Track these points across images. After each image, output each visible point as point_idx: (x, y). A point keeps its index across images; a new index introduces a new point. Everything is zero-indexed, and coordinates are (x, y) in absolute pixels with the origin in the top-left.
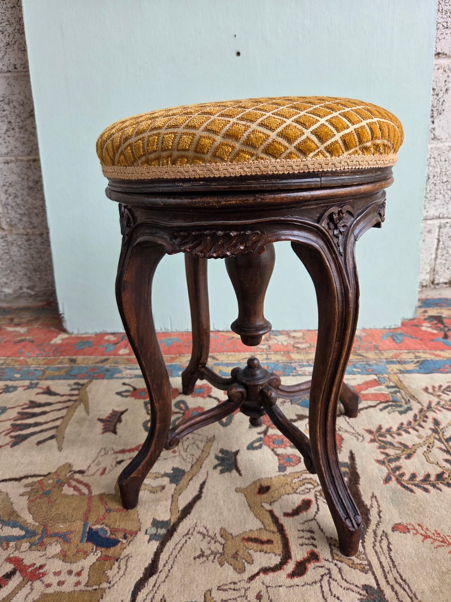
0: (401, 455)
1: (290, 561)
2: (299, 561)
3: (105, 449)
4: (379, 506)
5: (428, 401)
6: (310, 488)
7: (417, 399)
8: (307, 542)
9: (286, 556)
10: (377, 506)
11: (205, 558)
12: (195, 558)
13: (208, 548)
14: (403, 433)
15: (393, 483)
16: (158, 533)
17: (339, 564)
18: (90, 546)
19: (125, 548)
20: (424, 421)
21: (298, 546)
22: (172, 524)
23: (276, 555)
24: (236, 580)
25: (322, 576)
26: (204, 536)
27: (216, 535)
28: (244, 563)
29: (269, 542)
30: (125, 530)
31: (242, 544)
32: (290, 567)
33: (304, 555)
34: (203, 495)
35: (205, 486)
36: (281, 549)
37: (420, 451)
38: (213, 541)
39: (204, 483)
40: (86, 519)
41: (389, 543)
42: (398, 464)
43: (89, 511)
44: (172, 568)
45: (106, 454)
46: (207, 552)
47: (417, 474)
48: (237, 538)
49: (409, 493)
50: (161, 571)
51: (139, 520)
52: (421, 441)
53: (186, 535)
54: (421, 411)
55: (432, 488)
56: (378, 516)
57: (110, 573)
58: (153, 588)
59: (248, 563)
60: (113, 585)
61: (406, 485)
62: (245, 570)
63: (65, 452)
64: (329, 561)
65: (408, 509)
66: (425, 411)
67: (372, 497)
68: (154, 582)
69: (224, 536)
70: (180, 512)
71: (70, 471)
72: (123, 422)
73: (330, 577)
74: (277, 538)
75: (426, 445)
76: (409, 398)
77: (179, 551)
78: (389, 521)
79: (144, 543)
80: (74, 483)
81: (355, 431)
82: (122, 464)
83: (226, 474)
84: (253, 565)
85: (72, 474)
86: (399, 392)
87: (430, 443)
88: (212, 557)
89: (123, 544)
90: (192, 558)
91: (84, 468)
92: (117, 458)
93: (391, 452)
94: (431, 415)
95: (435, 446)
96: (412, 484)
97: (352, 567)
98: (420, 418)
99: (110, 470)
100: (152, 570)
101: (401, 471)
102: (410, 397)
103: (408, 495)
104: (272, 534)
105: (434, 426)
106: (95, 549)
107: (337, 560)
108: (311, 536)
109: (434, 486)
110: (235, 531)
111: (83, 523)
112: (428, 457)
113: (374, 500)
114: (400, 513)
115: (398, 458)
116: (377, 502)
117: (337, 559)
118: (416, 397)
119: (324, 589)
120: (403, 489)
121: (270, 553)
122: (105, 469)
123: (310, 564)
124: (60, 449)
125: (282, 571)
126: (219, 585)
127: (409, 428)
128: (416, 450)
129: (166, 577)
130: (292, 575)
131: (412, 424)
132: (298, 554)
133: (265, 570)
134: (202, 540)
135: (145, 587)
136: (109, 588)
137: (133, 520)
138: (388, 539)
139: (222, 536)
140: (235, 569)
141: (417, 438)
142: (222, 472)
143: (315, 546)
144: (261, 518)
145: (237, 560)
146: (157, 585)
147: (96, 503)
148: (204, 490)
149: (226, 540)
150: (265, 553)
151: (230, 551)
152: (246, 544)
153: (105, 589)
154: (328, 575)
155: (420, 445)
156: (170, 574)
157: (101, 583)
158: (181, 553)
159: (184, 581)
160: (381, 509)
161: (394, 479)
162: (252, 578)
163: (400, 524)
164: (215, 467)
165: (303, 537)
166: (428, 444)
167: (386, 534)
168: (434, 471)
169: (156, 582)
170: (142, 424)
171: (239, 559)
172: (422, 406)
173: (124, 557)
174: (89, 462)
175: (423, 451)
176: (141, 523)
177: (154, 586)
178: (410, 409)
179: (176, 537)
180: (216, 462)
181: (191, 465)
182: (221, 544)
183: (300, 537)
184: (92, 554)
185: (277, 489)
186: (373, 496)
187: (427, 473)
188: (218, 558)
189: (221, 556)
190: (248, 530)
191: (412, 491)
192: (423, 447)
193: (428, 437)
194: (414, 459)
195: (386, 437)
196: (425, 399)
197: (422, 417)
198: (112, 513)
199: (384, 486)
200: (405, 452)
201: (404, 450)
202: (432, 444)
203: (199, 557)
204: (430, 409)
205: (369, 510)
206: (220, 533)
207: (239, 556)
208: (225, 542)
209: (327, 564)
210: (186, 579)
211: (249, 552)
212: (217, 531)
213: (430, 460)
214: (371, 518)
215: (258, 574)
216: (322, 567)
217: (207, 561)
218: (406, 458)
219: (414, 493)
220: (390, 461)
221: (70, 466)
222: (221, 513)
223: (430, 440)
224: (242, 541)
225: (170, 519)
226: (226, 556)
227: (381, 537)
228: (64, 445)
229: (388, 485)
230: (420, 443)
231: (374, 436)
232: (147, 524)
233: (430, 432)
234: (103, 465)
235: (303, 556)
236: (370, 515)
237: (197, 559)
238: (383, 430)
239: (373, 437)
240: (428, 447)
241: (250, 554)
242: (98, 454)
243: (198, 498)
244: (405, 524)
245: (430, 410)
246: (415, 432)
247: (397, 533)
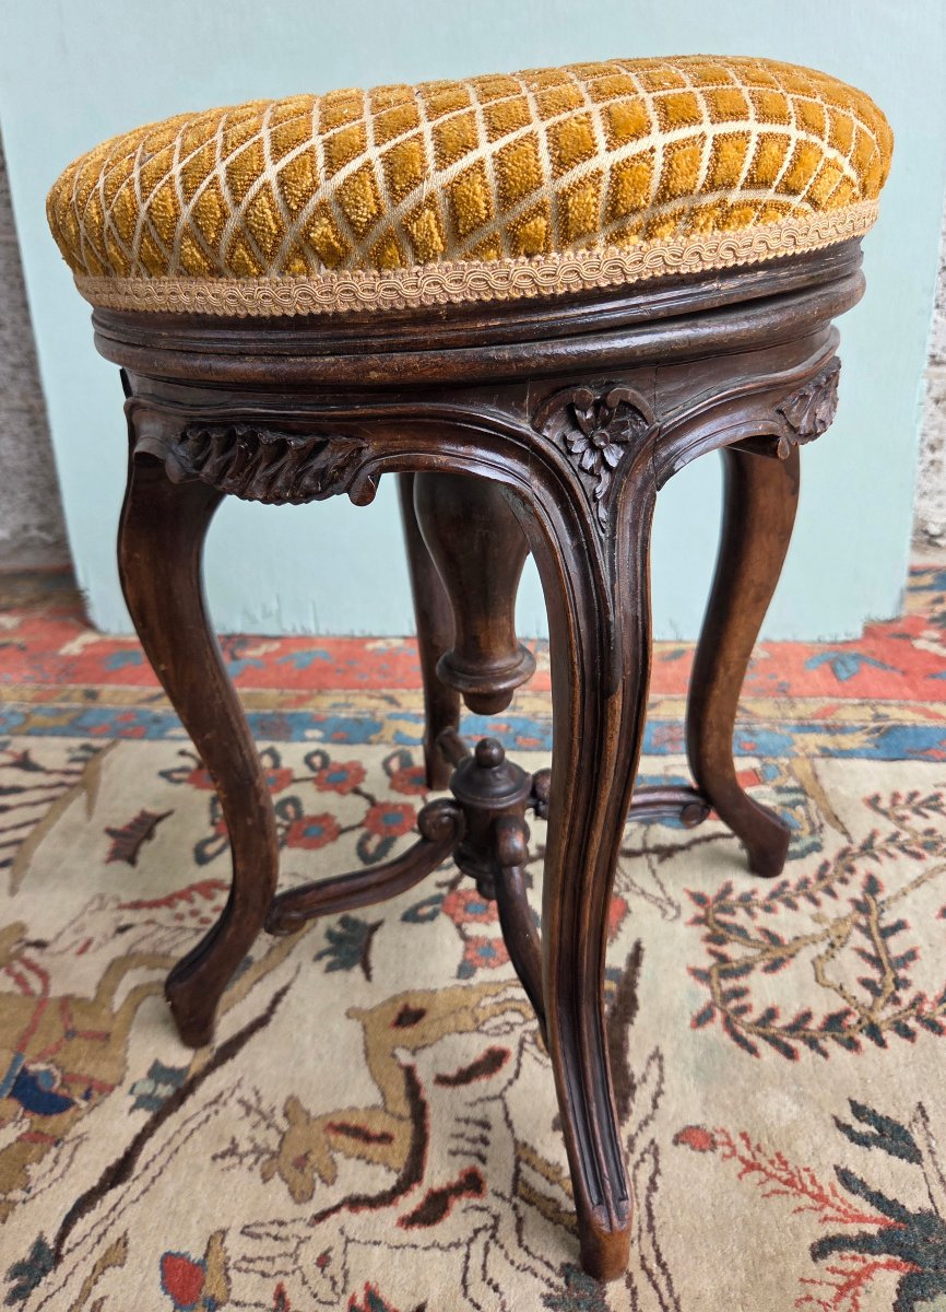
0: (756, 962)
1: (416, 1187)
2: (435, 1188)
3: (102, 897)
4: (662, 1079)
5: (869, 831)
6: (515, 1024)
7: (842, 824)
8: (468, 1147)
9: (412, 1174)
10: (657, 1078)
11: (235, 1160)
12: (214, 1158)
13: (249, 1138)
14: (781, 906)
15: (715, 1029)
16: (157, 1093)
17: (524, 1208)
18: (13, 1106)
19: (80, 1119)
20: (844, 881)
21: (446, 1154)
22: (189, 1076)
23: (390, 1170)
24: (287, 1218)
25: (476, 1232)
26: (249, 1109)
27: (276, 1112)
28: (314, 1181)
29: (385, 1138)
30: (92, 1080)
31: (323, 1137)
32: (412, 1201)
33: (452, 1177)
34: (274, 1018)
35: (285, 999)
36: (405, 1158)
37: (805, 956)
38: (263, 1125)
39: (284, 991)
40: (22, 1045)
41: (657, 1171)
42: (742, 982)
43: (31, 1031)
44: (160, 1173)
45: (101, 908)
46: (245, 1146)
47: (781, 1011)
48: (317, 1123)
49: (745, 1054)
50: (137, 1178)
51: (125, 1061)
52: (817, 929)
53: (211, 1104)
54: (844, 854)
55: (807, 1048)
56: (650, 1103)
57: (34, 1170)
58: (110, 1212)
59: (324, 1181)
60: (34, 1198)
61: (744, 1034)
62: (311, 1197)
63: (21, 898)
64: (504, 1199)
65: (730, 1094)
66: (852, 855)
67: (652, 1058)
68: (114, 1202)
69: (290, 1116)
70: (215, 1052)
71: (20, 941)
72: (157, 839)
73: (493, 1236)
74: (403, 1134)
75: (828, 941)
76: (824, 821)
77: (187, 1138)
78: (674, 1118)
79: (121, 1111)
80: (19, 967)
81: (664, 892)
82: (129, 934)
83: (338, 975)
84: (331, 1188)
85: (22, 948)
86: (804, 804)
87: (839, 937)
88: (250, 1159)
89: (79, 1109)
90: (209, 1156)
91: (47, 936)
92: (121, 919)
93: (735, 951)
94: (864, 866)
95: (851, 944)
96: (760, 1034)
97: (550, 1219)
98: (835, 872)
99: (100, 946)
100: (118, 1173)
101: (744, 1001)
102: (828, 819)
103: (741, 1060)
104: (395, 1120)
105: (863, 894)
106: (21, 1113)
107: (522, 1198)
108: (481, 1136)
109: (813, 1043)
110: (317, 1106)
111: (12, 1056)
112: (823, 971)
113: (654, 1065)
114: (706, 1101)
115: (746, 968)
116: (661, 1068)
117: (523, 1192)
118: (842, 819)
119: (471, 1263)
120: (734, 1044)
121: (378, 1163)
122: (88, 943)
123: (460, 1200)
124: (13, 890)
125: (392, 1208)
126: (247, 1223)
127: (797, 895)
128: (798, 950)
129: (143, 1192)
130: (410, 1221)
131: (810, 886)
132: (439, 1172)
133: (355, 1203)
134: (241, 1118)
135: (94, 1208)
136: (24, 1202)
137: (113, 1059)
138: (657, 1161)
139: (286, 1115)
140: (292, 1192)
141: (810, 920)
142: (330, 968)
143: (483, 1159)
144: (384, 1083)
145: (302, 1171)
146: (119, 1208)
147: (50, 1014)
148: (280, 1007)
149: (292, 1123)
150: (368, 1162)
151: (294, 1151)
152: (332, 1138)
153: (15, 1203)
154: (490, 1232)
155: (814, 940)
156: (152, 1187)
157: (11, 1190)
158: (190, 1141)
159: (177, 1206)
160: (664, 1087)
161: (719, 1016)
162: (321, 1217)
163: (698, 1127)
164: (319, 957)
165: (461, 1136)
166: (833, 938)
167: (656, 1149)
168: (823, 1005)
169: (120, 1200)
170: (193, 846)
171: (306, 1170)
172: (851, 841)
173: (72, 1140)
174: (64, 922)
175: (815, 955)
176: (127, 1068)
177: (114, 1209)
178: (817, 847)
179: (191, 1105)
180: (325, 944)
181: (268, 947)
182: (280, 1132)
183: (455, 1133)
184: (12, 1124)
185: (439, 1018)
186: (657, 1056)
187: (805, 1009)
188: (263, 1163)
189: (272, 1158)
190: (345, 1107)
191: (752, 1050)
192: (820, 944)
193: (840, 921)
194: (786, 974)
195: (734, 913)
196: (863, 823)
197: (840, 869)
198: (76, 1042)
199: (690, 1032)
200: (769, 955)
201: (768, 950)
202: (843, 940)
203: (223, 1156)
204: (869, 850)
205: (633, 1088)
206: (285, 1108)
207: (309, 1164)
208: (290, 1131)
209: (497, 1206)
210: (183, 1201)
211: (335, 1156)
212: (280, 1103)
213: (824, 977)
214: (633, 1106)
215: (336, 1209)
216: (482, 1209)
217: (238, 1166)
218: (767, 969)
219: (758, 1055)
220: (725, 974)
221: (21, 928)
222: (300, 1063)
223: (841, 927)
224: (325, 1130)
225: (190, 1066)
226: (282, 1159)
227: (642, 1155)
228: (25, 881)
229: (700, 1032)
230: (813, 935)
231: (707, 911)
232: (138, 1069)
233: (847, 909)
234: (88, 933)
235: (448, 1179)
236: (634, 1100)
237: (219, 1160)
238: (733, 897)
239: (701, 912)
240: (832, 945)
241: (333, 1162)
242: (86, 907)
243: (262, 1022)
244: (709, 1130)
245: (867, 854)
246: (812, 908)
247: (682, 1148)
